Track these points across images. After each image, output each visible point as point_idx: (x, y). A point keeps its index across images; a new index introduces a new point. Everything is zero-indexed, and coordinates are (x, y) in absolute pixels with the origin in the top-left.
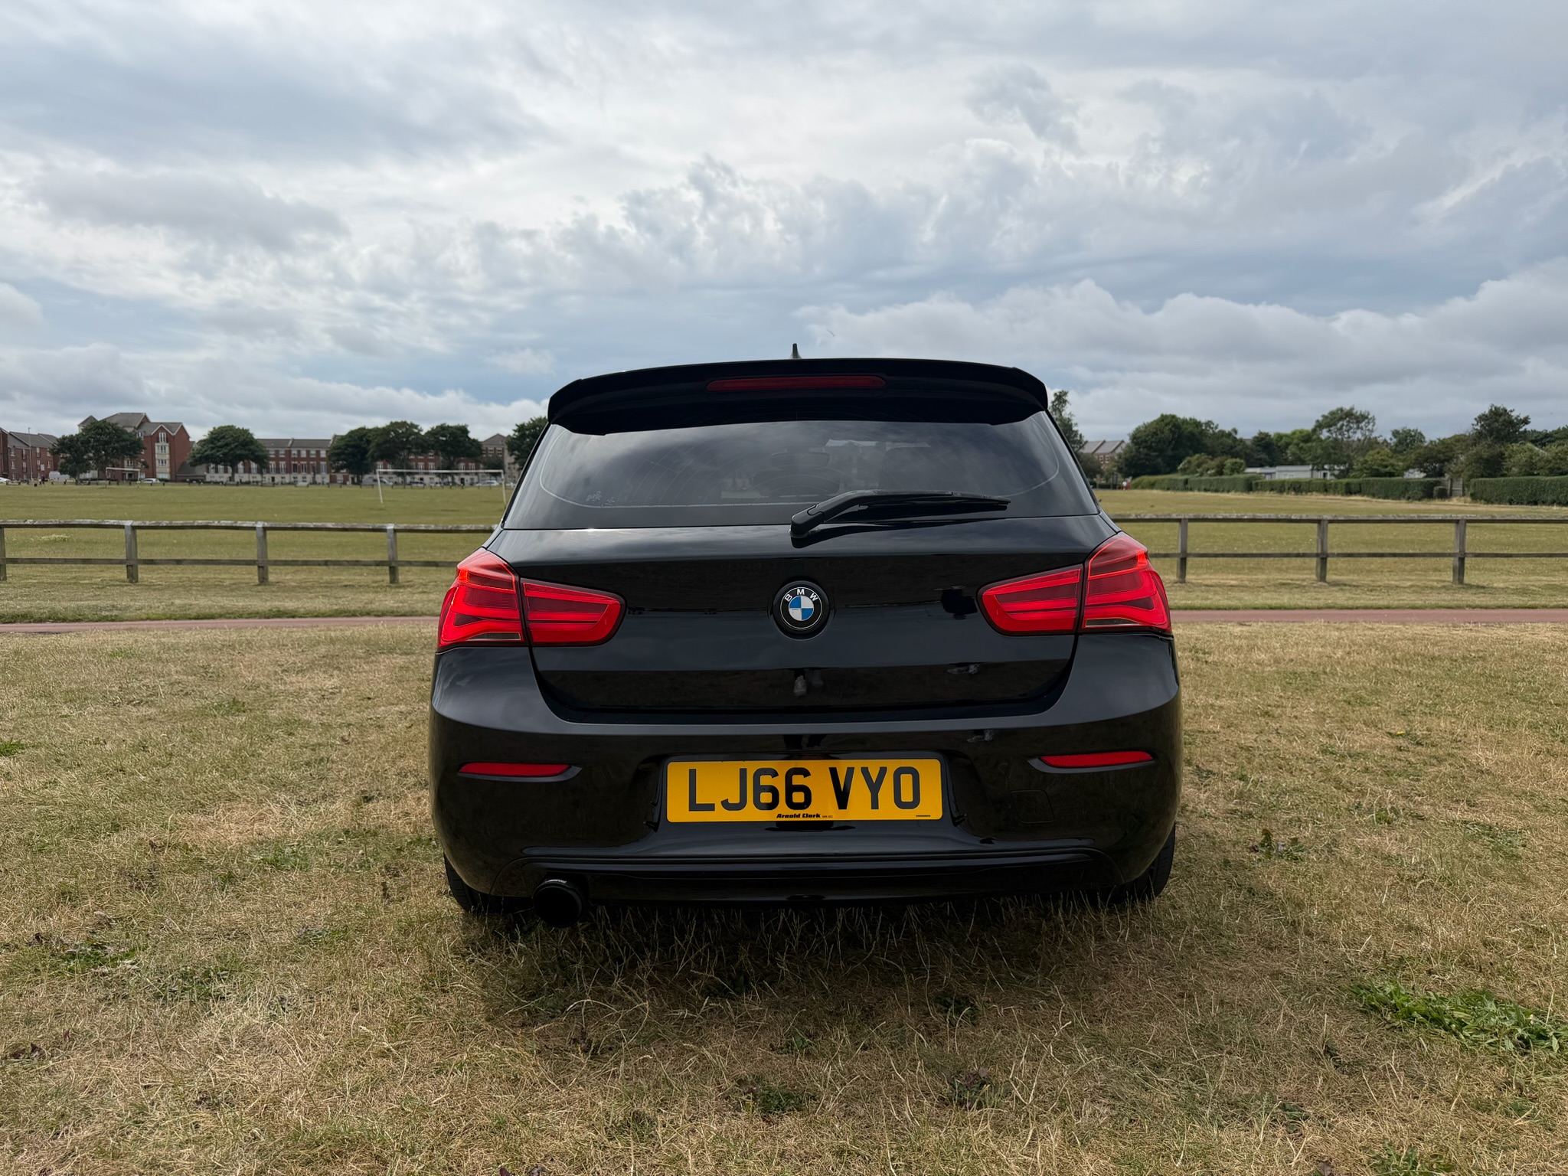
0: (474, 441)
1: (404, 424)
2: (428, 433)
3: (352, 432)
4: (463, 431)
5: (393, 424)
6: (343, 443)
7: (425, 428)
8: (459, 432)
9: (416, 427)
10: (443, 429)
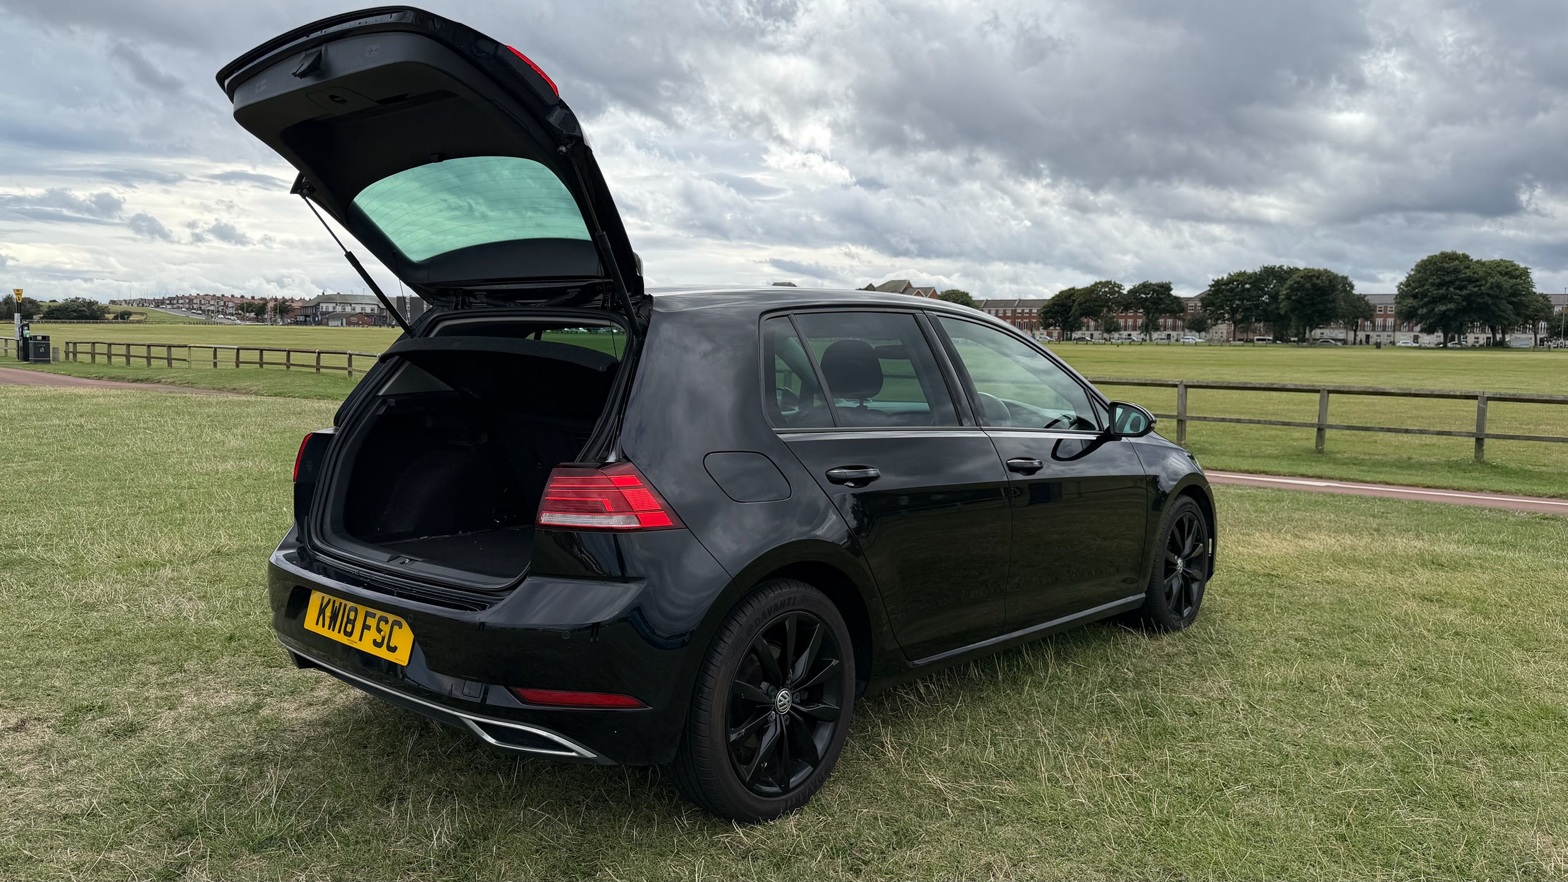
0: (1177, 299)
1: (1108, 283)
2: (1130, 292)
3: (1062, 293)
4: (1166, 288)
5: (1096, 284)
6: (1052, 302)
7: (1127, 288)
8: (1162, 290)
9: (1120, 287)
10: (1145, 287)
